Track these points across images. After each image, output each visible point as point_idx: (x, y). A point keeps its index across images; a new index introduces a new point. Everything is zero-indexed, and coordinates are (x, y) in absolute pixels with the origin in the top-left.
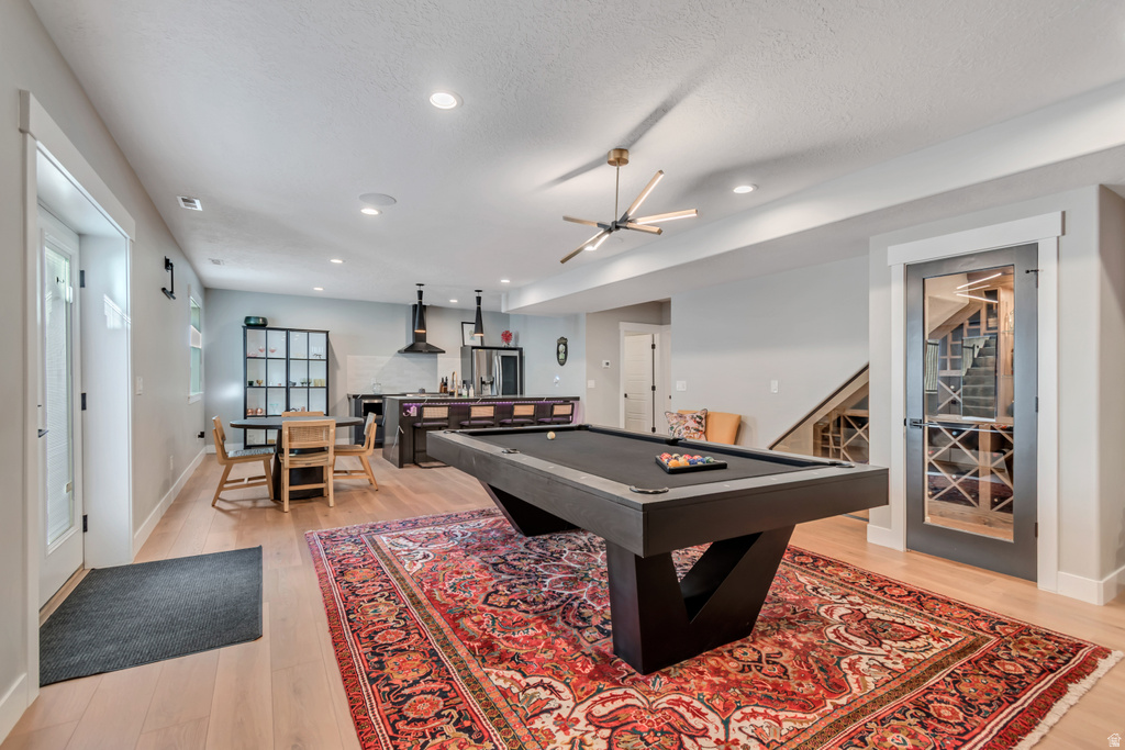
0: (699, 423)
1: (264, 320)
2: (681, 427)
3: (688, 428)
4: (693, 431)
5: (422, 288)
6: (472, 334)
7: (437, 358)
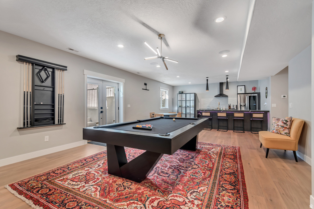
0: (284, 123)
1: (183, 92)
2: (275, 125)
3: (278, 125)
4: (280, 127)
5: (208, 78)
6: (241, 89)
7: (228, 98)
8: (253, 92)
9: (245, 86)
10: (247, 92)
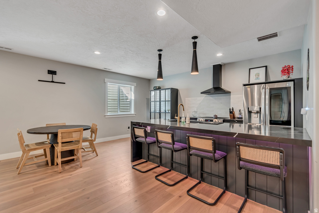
1: (159, 87)
6: (258, 75)
7: (230, 95)
8: (285, 77)
9: (266, 67)
10: (272, 80)
